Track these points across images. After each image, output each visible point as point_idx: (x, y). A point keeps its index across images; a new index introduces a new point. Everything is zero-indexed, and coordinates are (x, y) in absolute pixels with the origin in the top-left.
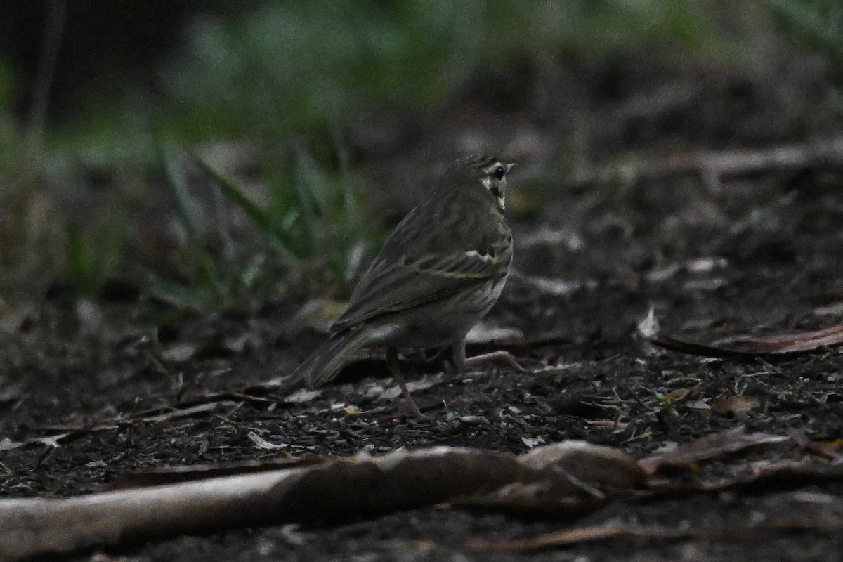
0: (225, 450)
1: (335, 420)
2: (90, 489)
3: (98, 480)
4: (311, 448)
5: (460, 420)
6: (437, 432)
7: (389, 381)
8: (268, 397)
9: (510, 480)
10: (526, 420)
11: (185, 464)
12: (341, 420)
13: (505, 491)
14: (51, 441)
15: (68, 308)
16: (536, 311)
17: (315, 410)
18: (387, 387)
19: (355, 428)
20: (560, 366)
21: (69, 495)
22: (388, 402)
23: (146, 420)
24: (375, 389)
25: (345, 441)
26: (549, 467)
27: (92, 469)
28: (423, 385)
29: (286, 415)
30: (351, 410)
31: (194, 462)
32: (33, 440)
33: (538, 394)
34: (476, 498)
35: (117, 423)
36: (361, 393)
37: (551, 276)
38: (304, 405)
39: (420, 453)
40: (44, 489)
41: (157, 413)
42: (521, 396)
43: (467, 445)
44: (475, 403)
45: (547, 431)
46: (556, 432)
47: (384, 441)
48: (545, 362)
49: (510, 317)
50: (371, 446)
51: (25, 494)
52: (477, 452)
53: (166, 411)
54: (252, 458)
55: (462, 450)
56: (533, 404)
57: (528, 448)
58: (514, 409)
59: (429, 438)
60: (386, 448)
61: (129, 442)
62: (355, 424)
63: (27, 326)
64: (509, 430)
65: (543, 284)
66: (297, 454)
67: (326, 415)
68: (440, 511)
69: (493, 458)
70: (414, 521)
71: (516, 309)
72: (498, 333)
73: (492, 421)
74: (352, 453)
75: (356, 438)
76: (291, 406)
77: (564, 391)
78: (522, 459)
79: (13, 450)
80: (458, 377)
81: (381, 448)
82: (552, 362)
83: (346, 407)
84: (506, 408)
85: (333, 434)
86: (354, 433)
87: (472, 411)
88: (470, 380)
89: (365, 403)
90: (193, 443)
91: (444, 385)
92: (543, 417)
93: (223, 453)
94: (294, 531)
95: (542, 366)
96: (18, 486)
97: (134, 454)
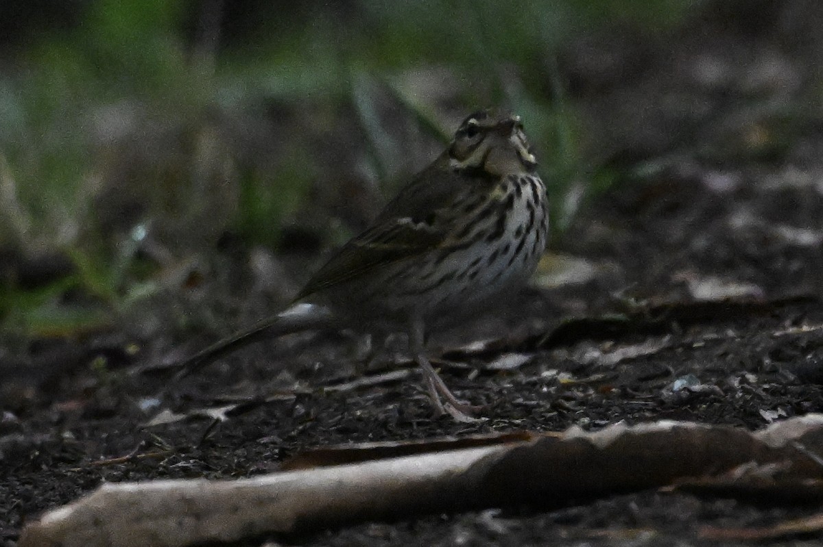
0: (419, 424)
1: (545, 389)
2: (262, 467)
3: (271, 458)
4: (518, 421)
5: (689, 391)
6: (662, 403)
7: (608, 344)
8: (469, 363)
9: (745, 459)
10: (765, 390)
11: (371, 440)
12: (552, 389)
13: (738, 472)
14: (218, 414)
15: (241, 259)
16: (779, 264)
17: (522, 378)
18: (605, 352)
19: (568, 399)
20: (805, 328)
21: (237, 476)
22: (606, 368)
23: (326, 389)
24: (592, 354)
25: (555, 413)
26: (789, 443)
27: (265, 445)
28: (648, 349)
29: (490, 383)
30: (565, 378)
31: (382, 438)
32: (197, 412)
33: (780, 360)
34: (706, 480)
35: (294, 393)
36: (575, 358)
37: (796, 225)
38: (510, 373)
39: (640, 428)
40: (208, 468)
41: (341, 381)
42: (760, 362)
43: (697, 418)
44: (708, 370)
45: (789, 403)
46: (798, 404)
47: (600, 414)
48: (788, 323)
49: (750, 271)
50: (586, 420)
51: (187, 474)
52: (708, 426)
53: (351, 379)
54: (449, 434)
55: (690, 425)
56: (774, 371)
57: (767, 422)
58: (752, 378)
59: (653, 410)
60: (603, 422)
61: (307, 414)
62: (568, 394)
63: (192, 280)
64: (746, 402)
65: (788, 234)
66: (502, 429)
67: (534, 384)
68: (664, 494)
69: (725, 433)
70: (633, 506)
71: (755, 262)
72: (736, 290)
73: (726, 391)
74: (563, 427)
75: (568, 410)
76: (494, 373)
77: (809, 357)
78: (759, 435)
79: (176, 423)
80: (688, 340)
81: (598, 422)
82: (796, 323)
83: (558, 374)
84: (743, 376)
85: (543, 406)
86: (567, 404)
87: (703, 379)
88: (701, 344)
89: (580, 370)
90: (382, 416)
91: (670, 349)
92: (785, 386)
93: (415, 427)
94: (494, 517)
95: (784, 328)
96: (180, 464)
97: (313, 428)
